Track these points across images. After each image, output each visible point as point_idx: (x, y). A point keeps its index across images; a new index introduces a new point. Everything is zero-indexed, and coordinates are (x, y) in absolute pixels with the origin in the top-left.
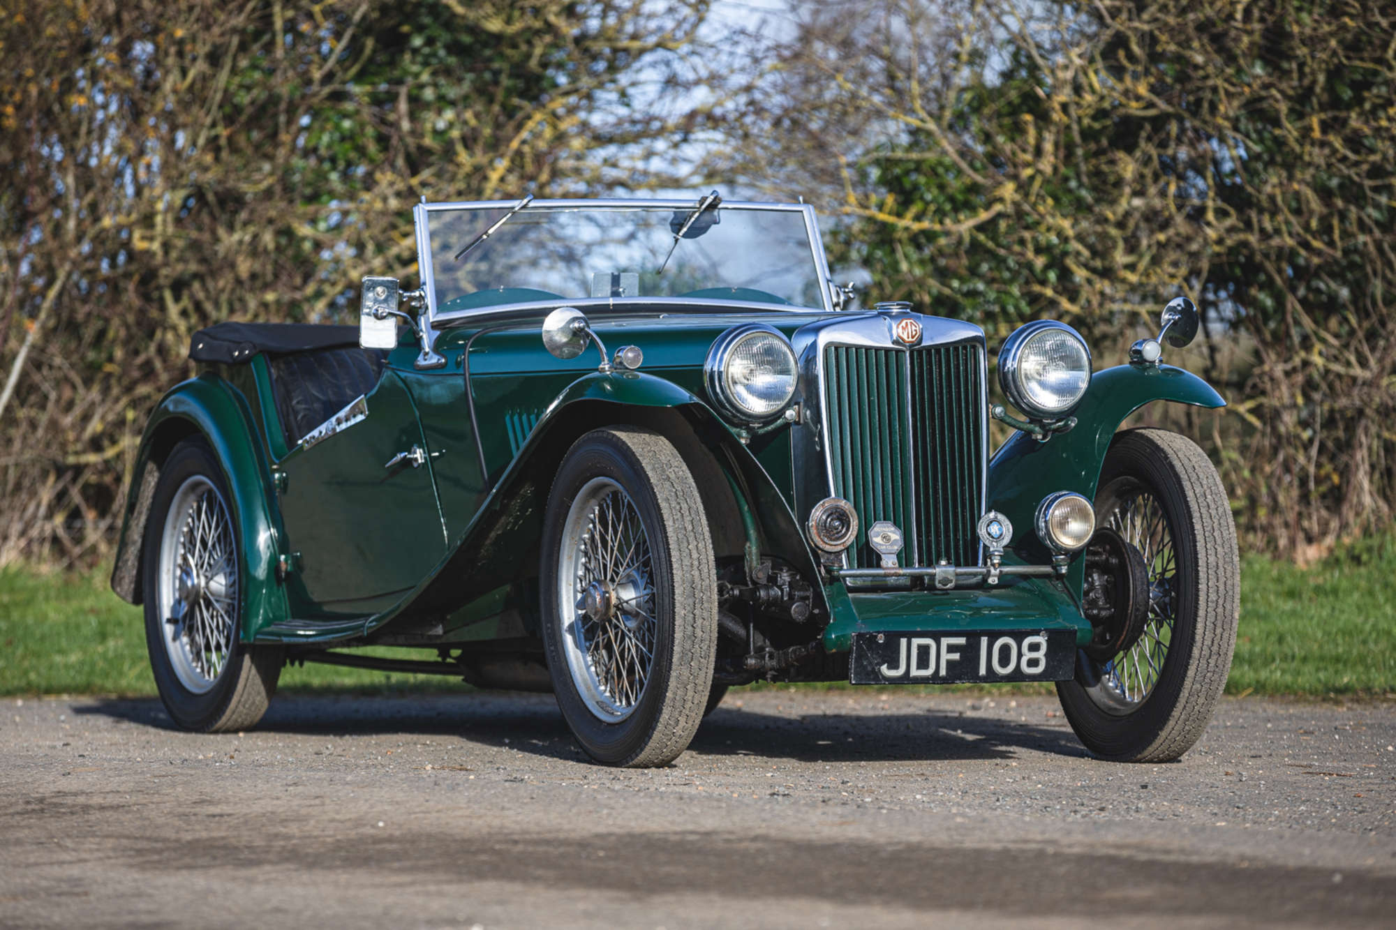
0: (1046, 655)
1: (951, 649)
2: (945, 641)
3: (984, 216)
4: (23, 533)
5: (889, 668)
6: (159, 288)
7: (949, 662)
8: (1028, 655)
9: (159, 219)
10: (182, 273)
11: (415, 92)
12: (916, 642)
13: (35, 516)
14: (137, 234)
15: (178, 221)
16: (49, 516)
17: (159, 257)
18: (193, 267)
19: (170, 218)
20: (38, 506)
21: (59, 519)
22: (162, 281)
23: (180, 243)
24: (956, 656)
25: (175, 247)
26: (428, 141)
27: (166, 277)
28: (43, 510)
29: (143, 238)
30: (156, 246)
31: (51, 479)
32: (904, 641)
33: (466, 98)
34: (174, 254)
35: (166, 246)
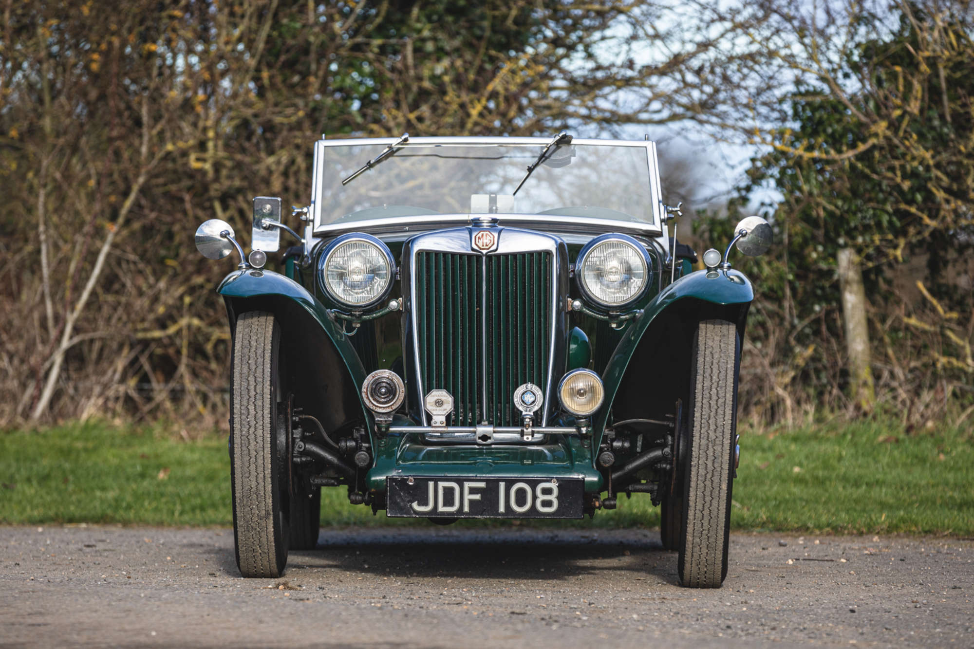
0: (558, 498)
1: (473, 491)
2: (467, 485)
3: (862, 147)
4: (101, 395)
5: (419, 505)
6: (210, 199)
7: (471, 502)
8: (541, 497)
9: (210, 145)
10: (230, 187)
11: (419, 44)
12: (441, 484)
13: (111, 379)
14: (193, 157)
15: (227, 146)
16: (123, 380)
17: (211, 174)
18: (237, 183)
19: (220, 143)
20: (115, 372)
21: (132, 382)
22: (212, 193)
23: (229, 164)
24: (477, 497)
25: (224, 166)
26: (427, 84)
27: (217, 190)
28: (117, 376)
29: (198, 160)
30: (208, 166)
31: (126, 351)
32: (431, 484)
33: (457, 50)
34: (224, 172)
35: (217, 166)
